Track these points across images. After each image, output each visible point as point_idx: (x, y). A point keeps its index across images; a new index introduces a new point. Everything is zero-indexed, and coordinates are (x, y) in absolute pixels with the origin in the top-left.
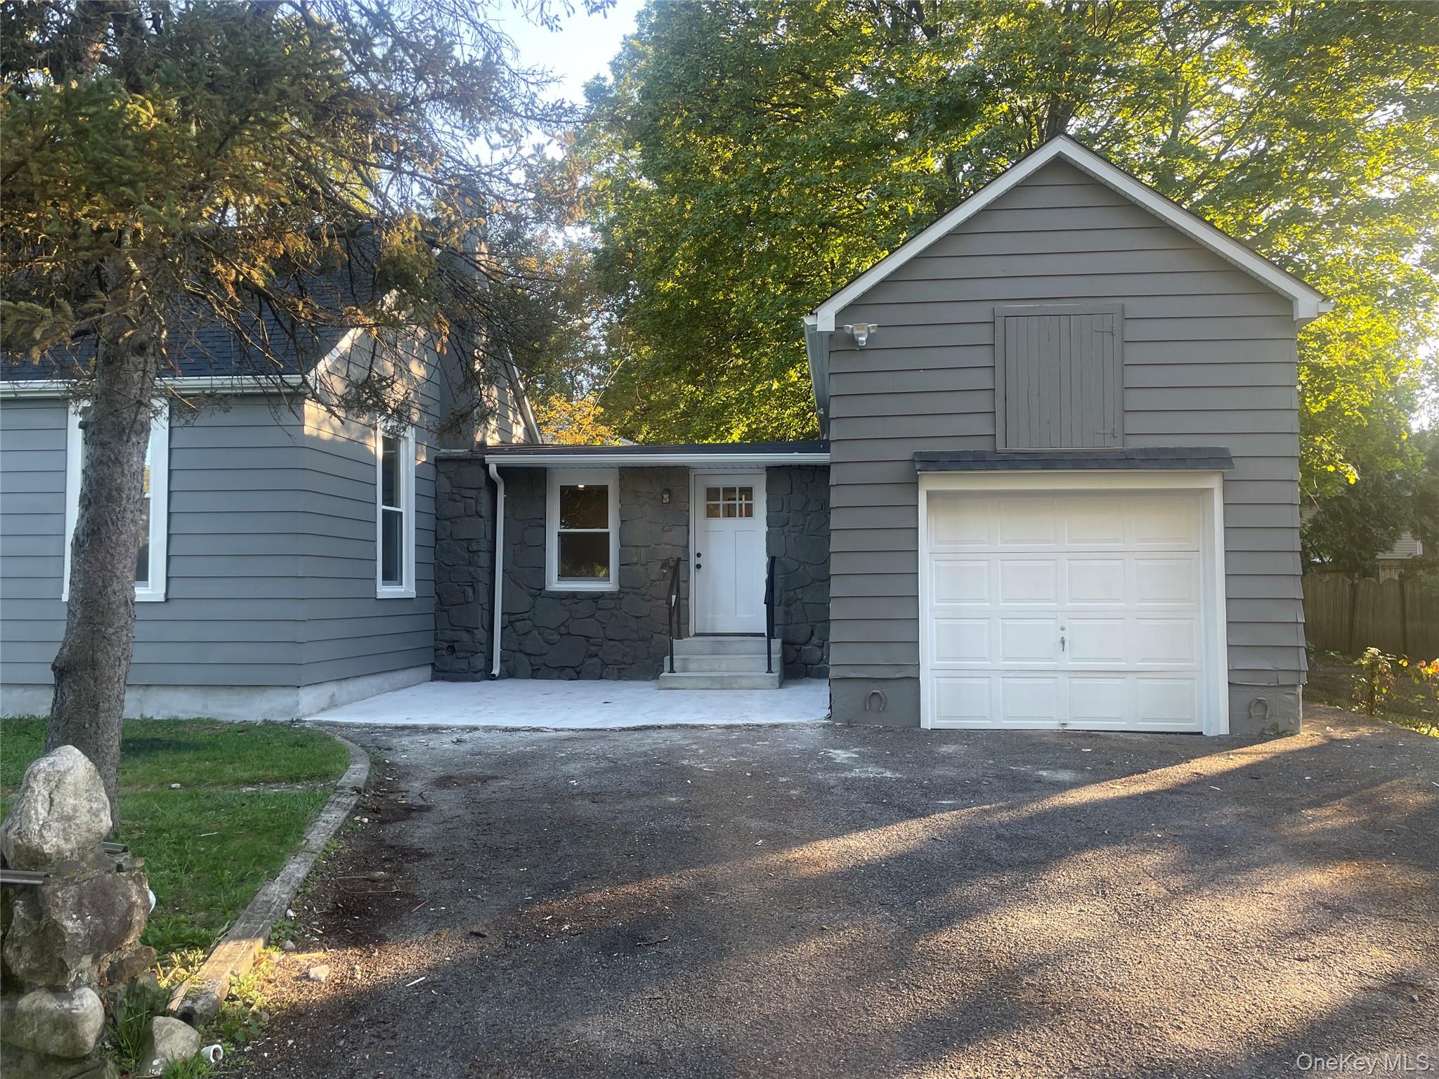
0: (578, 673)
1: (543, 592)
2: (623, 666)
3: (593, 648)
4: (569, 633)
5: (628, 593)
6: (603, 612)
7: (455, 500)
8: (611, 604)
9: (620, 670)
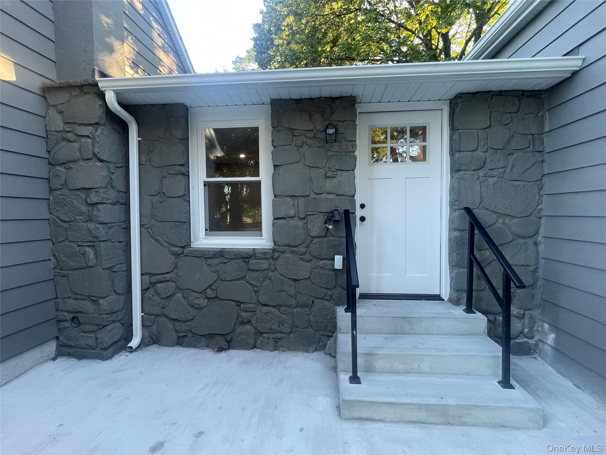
0: (229, 342)
1: (186, 250)
2: (279, 335)
3: (244, 314)
4: (216, 297)
5: (284, 252)
6: (255, 274)
7: (69, 141)
8: (265, 264)
9: (276, 341)
